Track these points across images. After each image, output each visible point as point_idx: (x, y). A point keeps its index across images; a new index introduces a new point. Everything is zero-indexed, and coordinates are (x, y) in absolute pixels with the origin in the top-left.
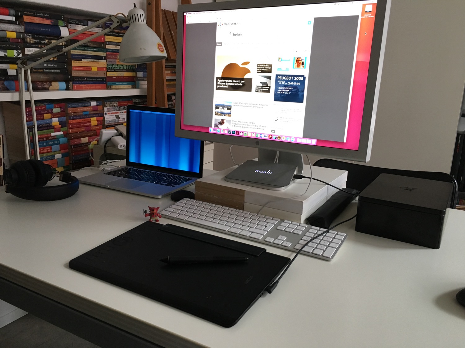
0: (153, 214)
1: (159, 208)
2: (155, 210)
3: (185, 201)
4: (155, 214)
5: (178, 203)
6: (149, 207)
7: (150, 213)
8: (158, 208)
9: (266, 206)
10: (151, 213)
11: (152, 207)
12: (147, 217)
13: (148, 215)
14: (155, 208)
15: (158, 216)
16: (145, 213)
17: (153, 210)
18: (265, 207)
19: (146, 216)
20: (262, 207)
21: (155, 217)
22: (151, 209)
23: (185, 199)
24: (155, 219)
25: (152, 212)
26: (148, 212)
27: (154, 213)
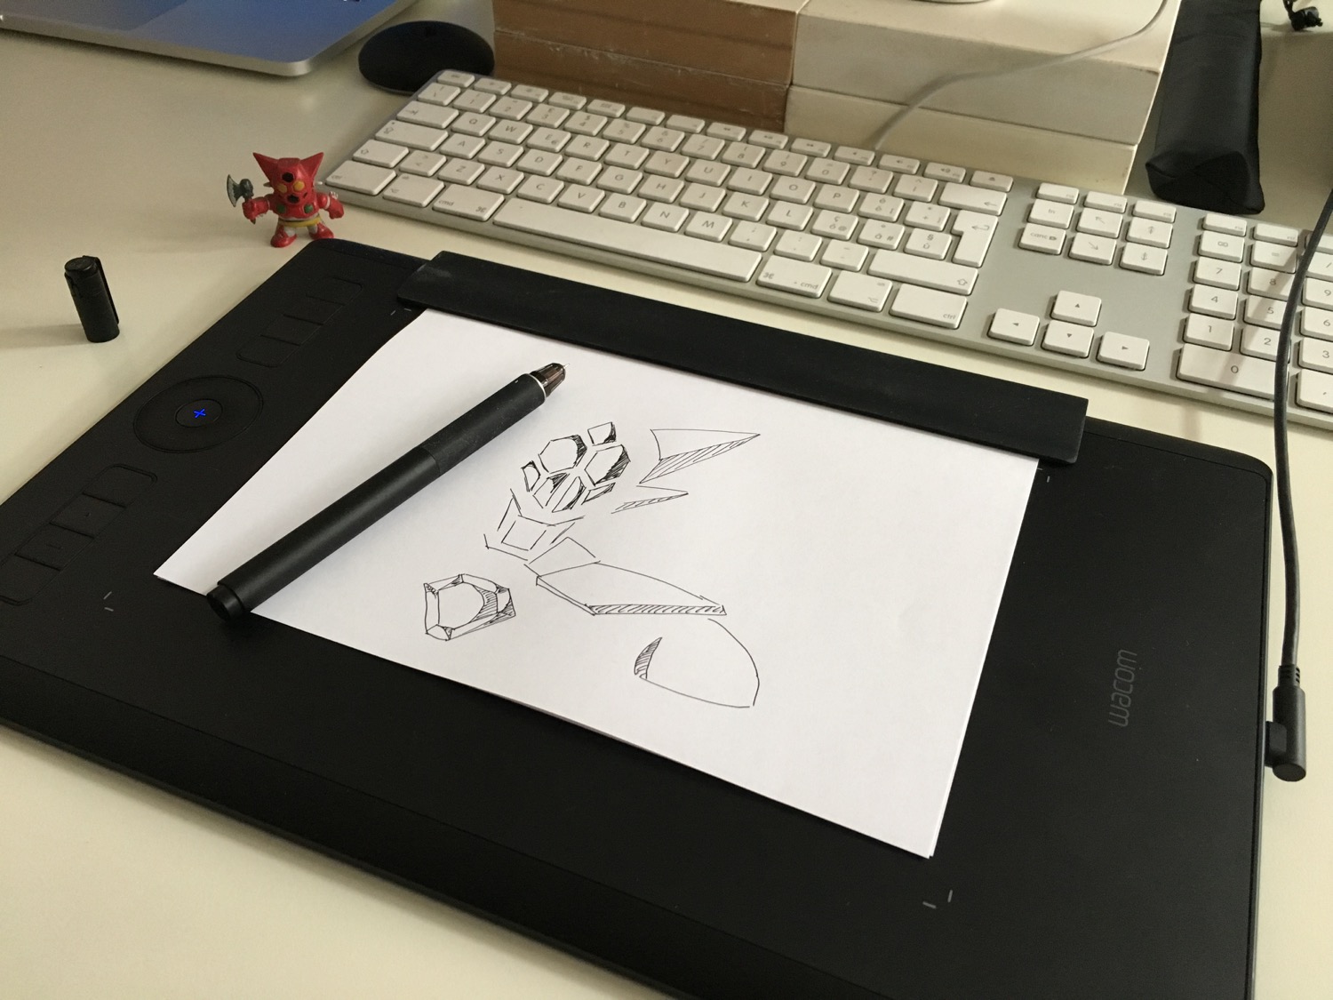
0: (293, 198)
1: (318, 157)
2: (299, 174)
3: (447, 87)
4: (302, 200)
5: (413, 109)
6: (259, 158)
7: (271, 191)
8: (312, 163)
9: (926, 101)
10: (276, 190)
11: (276, 155)
12: (259, 219)
13: (262, 206)
14: (294, 162)
15: (321, 205)
16: (242, 200)
17: (289, 178)
18: (916, 112)
19: (251, 211)
20: (897, 108)
21: (308, 213)
22: (278, 171)
23: (446, 75)
24: (310, 227)
25: (283, 188)
26: (261, 188)
27: (300, 195)
